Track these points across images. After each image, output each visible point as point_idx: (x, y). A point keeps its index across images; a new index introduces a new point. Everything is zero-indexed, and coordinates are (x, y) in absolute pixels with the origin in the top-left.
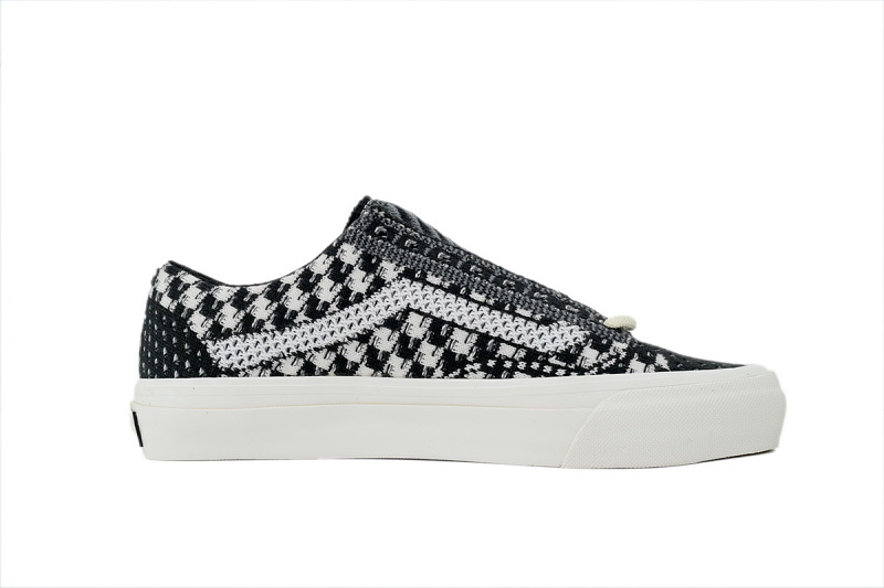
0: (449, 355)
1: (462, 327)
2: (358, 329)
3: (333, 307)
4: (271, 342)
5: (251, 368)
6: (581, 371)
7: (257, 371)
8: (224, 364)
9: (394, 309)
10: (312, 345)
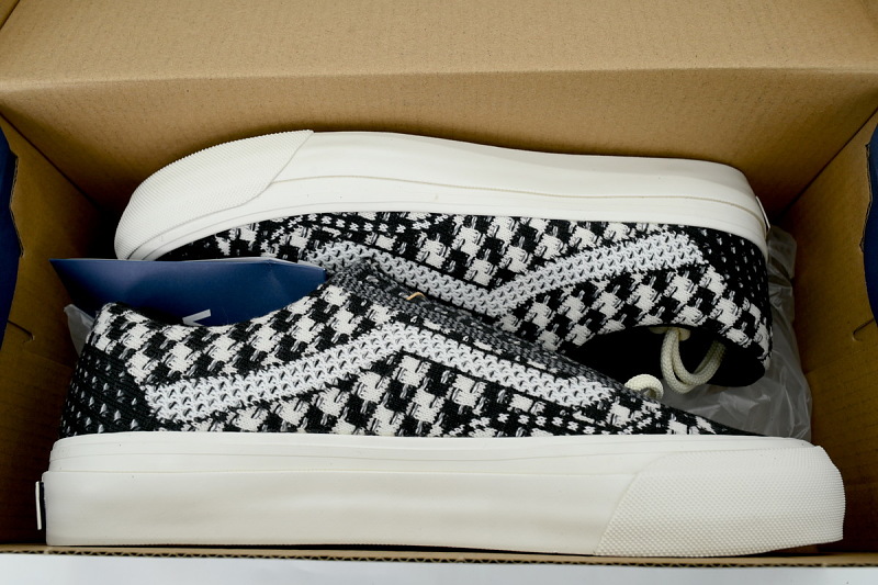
0: (450, 407)
1: (467, 375)
2: (340, 374)
3: (311, 348)
4: (229, 388)
5: (199, 420)
6: (613, 430)
7: (206, 425)
8: (165, 414)
9: (385, 352)
10: (280, 393)
